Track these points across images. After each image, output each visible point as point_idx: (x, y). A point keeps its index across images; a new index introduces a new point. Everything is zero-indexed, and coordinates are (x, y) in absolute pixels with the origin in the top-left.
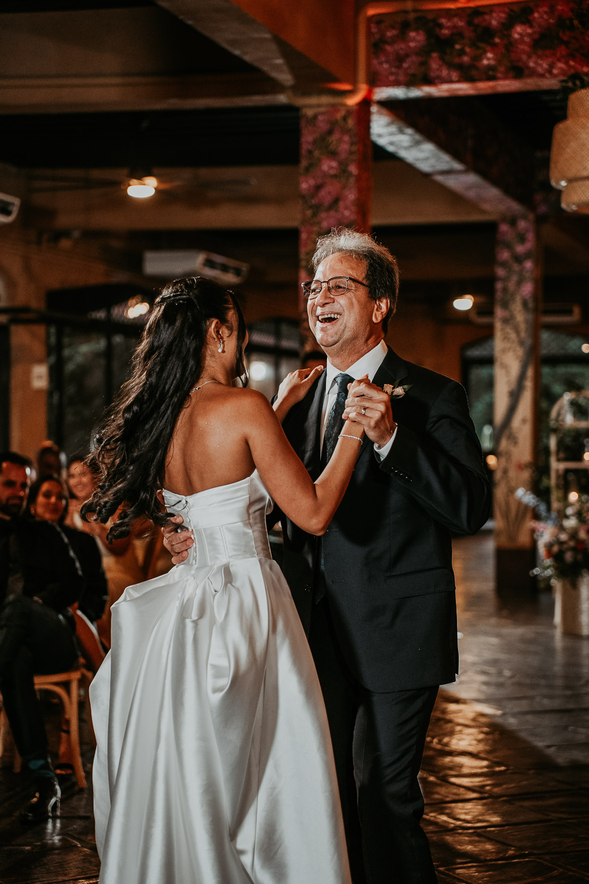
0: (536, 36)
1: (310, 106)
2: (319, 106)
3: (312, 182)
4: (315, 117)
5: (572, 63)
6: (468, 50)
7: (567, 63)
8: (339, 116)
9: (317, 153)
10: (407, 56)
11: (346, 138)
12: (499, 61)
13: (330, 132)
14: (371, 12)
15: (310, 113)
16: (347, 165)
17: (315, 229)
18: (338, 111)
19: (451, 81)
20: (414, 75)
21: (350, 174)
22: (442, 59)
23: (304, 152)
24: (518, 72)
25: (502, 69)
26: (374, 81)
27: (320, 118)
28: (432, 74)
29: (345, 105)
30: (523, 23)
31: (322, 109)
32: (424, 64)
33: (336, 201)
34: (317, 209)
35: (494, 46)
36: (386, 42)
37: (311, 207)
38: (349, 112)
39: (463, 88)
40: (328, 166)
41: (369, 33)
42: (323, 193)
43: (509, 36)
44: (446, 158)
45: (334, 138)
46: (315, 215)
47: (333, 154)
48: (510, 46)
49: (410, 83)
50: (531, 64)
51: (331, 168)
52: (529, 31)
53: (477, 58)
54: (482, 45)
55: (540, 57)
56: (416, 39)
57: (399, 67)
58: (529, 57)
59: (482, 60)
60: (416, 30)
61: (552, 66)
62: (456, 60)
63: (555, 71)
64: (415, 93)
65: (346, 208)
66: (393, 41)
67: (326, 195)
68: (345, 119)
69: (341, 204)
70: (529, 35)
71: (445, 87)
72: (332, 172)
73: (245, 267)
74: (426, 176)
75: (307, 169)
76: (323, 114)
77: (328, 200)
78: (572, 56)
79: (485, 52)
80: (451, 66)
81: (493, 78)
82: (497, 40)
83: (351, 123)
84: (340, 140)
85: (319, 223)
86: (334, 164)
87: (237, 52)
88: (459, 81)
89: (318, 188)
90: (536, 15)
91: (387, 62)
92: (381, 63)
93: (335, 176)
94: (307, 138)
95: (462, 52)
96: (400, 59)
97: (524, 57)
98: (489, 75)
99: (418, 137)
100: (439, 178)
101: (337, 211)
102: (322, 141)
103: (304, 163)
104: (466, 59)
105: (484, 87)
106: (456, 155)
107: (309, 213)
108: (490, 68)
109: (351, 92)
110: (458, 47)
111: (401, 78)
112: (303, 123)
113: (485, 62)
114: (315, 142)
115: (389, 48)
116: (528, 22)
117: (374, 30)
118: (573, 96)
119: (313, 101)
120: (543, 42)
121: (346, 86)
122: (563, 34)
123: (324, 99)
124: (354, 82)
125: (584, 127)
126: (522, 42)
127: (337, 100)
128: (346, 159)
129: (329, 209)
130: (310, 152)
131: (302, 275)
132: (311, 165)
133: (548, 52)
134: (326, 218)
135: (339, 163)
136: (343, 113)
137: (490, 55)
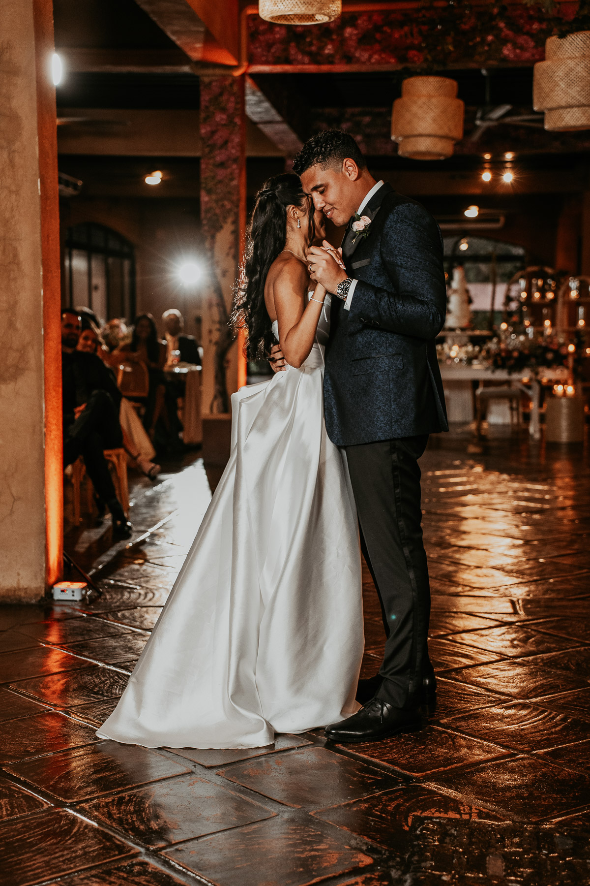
0: (360, 36)
1: (208, 76)
2: (214, 75)
3: (209, 129)
4: (210, 83)
5: (383, 56)
6: (315, 42)
7: (380, 55)
8: (227, 83)
9: (212, 109)
10: (273, 44)
11: (232, 99)
12: (336, 52)
13: (221, 94)
14: (249, 12)
15: (206, 80)
16: (233, 118)
17: (211, 161)
18: (227, 79)
19: (304, 64)
20: (279, 57)
21: (235, 124)
22: (298, 47)
23: (202, 107)
24: (349, 59)
25: (338, 57)
26: (252, 61)
27: (214, 84)
28: (292, 57)
29: (232, 76)
30: (351, 26)
31: (215, 78)
32: (286, 50)
33: (226, 142)
34: (212, 147)
35: (332, 41)
36: (259, 34)
37: (208, 146)
38: (235, 81)
39: (312, 68)
40: (220, 117)
41: (248, 28)
42: (216, 137)
43: (342, 34)
44: (273, 112)
45: (224, 98)
46: (211, 152)
47: (223, 110)
48: (343, 41)
49: (276, 62)
50: (357, 55)
51: (222, 119)
52: (355, 32)
53: (322, 48)
54: (325, 39)
55: (362, 50)
56: (281, 33)
57: (269, 51)
58: (356, 50)
59: (324, 50)
61: (370, 57)
62: (308, 49)
63: (373, 60)
64: (278, 69)
65: (233, 148)
66: (265, 33)
67: (219, 138)
68: (231, 85)
69: (230, 145)
70: (356, 35)
71: (300, 67)
72: (223, 122)
73: (80, 183)
74: (255, 124)
75: (205, 119)
76: (216, 81)
77: (220, 142)
78: (383, 51)
79: (326, 45)
80: (304, 53)
81: (331, 63)
82: (334, 37)
83: (235, 88)
84: (228, 100)
85: (214, 158)
86: (224, 117)
87: (174, 38)
88: (309, 64)
89: (213, 133)
90: (359, 22)
91: (260, 47)
92: (256, 48)
93: (224, 125)
94: (205, 98)
95: (311, 44)
96: (269, 46)
97: (352, 50)
98: (330, 60)
99: (262, 98)
100: (261, 126)
101: (227, 149)
102: (216, 100)
103: (203, 115)
104: (314, 48)
105: (325, 68)
106: (279, 111)
107: (207, 150)
108: (330, 55)
109: (237, 67)
110: (308, 40)
111: (270, 59)
112: (202, 88)
113: (327, 51)
114: (210, 101)
115: (262, 38)
116: (354, 26)
117: (251, 25)
118: (405, 82)
119: (210, 71)
120: (365, 40)
121: (233, 62)
122: (378, 36)
123: (218, 72)
124: (238, 58)
125: (415, 102)
126: (351, 39)
127: (227, 72)
128: (233, 113)
129: (221, 147)
130: (207, 107)
131: (203, 193)
132: (208, 117)
133: (368, 47)
134: (220, 154)
135: (228, 116)
136: (230, 81)
137: (330, 47)
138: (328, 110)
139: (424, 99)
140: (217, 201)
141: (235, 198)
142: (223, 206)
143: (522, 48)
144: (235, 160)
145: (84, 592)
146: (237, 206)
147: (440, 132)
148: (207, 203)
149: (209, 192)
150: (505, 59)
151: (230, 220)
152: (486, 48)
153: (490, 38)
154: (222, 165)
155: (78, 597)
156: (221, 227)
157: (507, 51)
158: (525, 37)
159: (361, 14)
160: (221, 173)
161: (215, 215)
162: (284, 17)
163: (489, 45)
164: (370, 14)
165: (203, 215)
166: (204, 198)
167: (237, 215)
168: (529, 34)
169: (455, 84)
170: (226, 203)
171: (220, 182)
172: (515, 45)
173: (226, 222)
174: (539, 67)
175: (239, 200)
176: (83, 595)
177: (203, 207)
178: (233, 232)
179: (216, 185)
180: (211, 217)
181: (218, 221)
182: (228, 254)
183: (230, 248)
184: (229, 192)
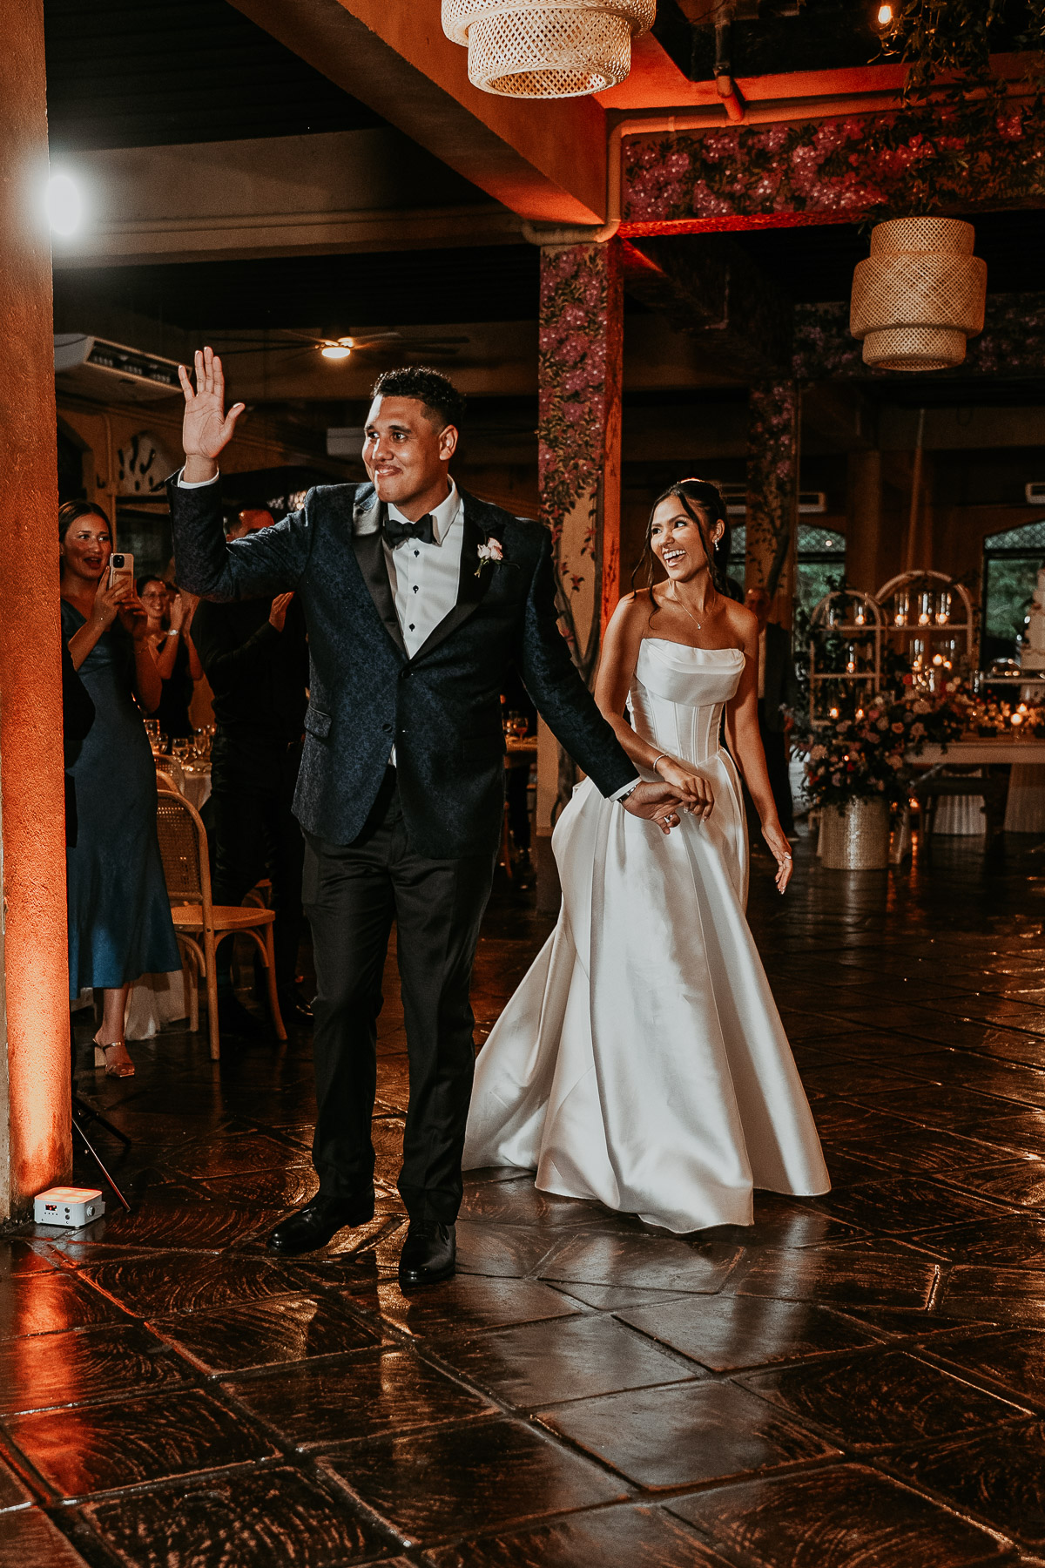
0: (821, 161)
1: (553, 245)
2: (563, 243)
3: (554, 335)
4: (558, 257)
5: (862, 192)
6: (740, 176)
7: (856, 192)
8: (587, 255)
9: (559, 301)
10: (667, 183)
11: (595, 283)
12: (778, 191)
13: (576, 276)
14: (626, 131)
15: (551, 252)
16: (595, 315)
17: (558, 391)
18: (587, 250)
19: (720, 215)
20: (676, 206)
21: (600, 325)
22: (708, 186)
23: (545, 300)
24: (799, 202)
25: (780, 199)
26: (628, 215)
27: (564, 258)
28: (698, 205)
29: (595, 243)
30: (804, 145)
31: (566, 248)
32: (688, 193)
33: (583, 357)
34: (560, 367)
35: (771, 172)
36: (641, 168)
37: (551, 366)
38: (599, 251)
39: (736, 222)
40: (574, 315)
41: (623, 157)
42: (566, 348)
43: (789, 160)
45: (581, 281)
46: (556, 374)
47: (579, 302)
48: (790, 172)
49: (673, 214)
50: (815, 193)
51: (576, 318)
52: (813, 154)
53: (750, 186)
54: (756, 171)
55: (824, 186)
56: (679, 163)
57: (658, 197)
58: (813, 186)
59: (756, 189)
60: (678, 152)
61: (839, 196)
62: (728, 188)
63: (843, 203)
64: (676, 226)
66: (652, 165)
67: (571, 350)
68: (592, 259)
69: (589, 361)
70: (813, 159)
71: (713, 221)
72: (579, 323)
75: (548, 320)
76: (567, 253)
77: (572, 357)
78: (862, 184)
79: (761, 179)
80: (719, 195)
81: (771, 211)
82: (775, 165)
83: (600, 264)
84: (587, 285)
85: (562, 384)
86: (580, 313)
88: (729, 214)
89: (561, 342)
90: (821, 135)
91: (644, 191)
92: (637, 193)
93: (581, 328)
94: (548, 283)
95: (733, 179)
96: (660, 188)
97: (807, 186)
98: (765, 206)
101: (584, 370)
102: (566, 285)
103: (543, 314)
104: (738, 187)
105: (756, 221)
107: (551, 372)
108: (766, 198)
109: (602, 227)
110: (728, 172)
111: (662, 209)
112: (543, 265)
113: (761, 191)
114: (557, 288)
115: (646, 174)
116: (812, 144)
117: (629, 153)
118: (875, 230)
119: (556, 237)
120: (829, 167)
121: (595, 220)
122: (853, 159)
123: (570, 236)
124: (605, 215)
126: (806, 167)
127: (585, 237)
128: (595, 307)
129: (575, 367)
130: (551, 299)
131: (542, 447)
132: (553, 315)
133: (834, 179)
134: (571, 378)
135: (587, 313)
136: (591, 252)
137: (766, 183)
140: (565, 460)
141: (596, 453)
142: (576, 466)
144: (597, 388)
146: (601, 467)
148: (548, 462)
149: (553, 444)
151: (588, 491)
154: (575, 396)
155: (77, 1220)
156: (573, 505)
159: (823, 121)
160: (574, 411)
161: (563, 483)
164: (838, 121)
165: (542, 485)
166: (545, 454)
167: (600, 482)
169: (970, 229)
170: (581, 462)
171: (571, 426)
173: (580, 496)
175: (604, 456)
177: (543, 471)
178: (591, 513)
179: (564, 432)
180: (555, 488)
181: (569, 495)
182: (583, 551)
183: (587, 540)
184: (587, 443)
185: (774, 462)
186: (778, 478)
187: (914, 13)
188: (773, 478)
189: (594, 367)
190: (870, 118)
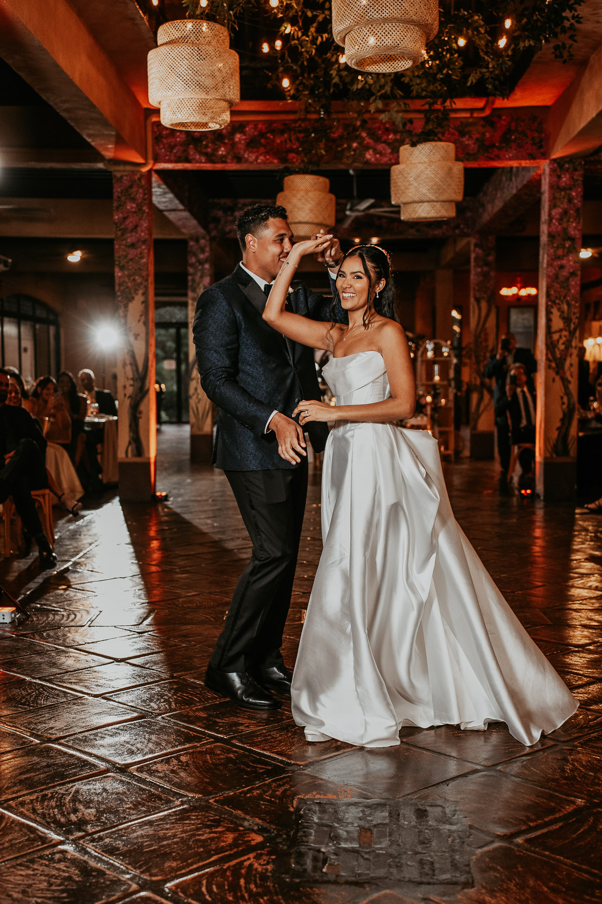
0: (248, 141)
1: (119, 171)
2: (124, 171)
3: (121, 215)
4: (122, 177)
5: (268, 157)
6: (210, 145)
7: (265, 156)
8: (136, 177)
9: (123, 198)
10: (175, 146)
11: (141, 191)
12: (228, 153)
13: (131, 187)
14: (154, 119)
15: (118, 175)
16: (142, 206)
17: (124, 242)
19: (201, 162)
20: (180, 157)
21: (144, 212)
22: (195, 149)
23: (115, 198)
24: (239, 159)
25: (230, 157)
26: (157, 160)
27: (125, 178)
28: (191, 157)
29: (141, 172)
30: (240, 133)
31: (126, 173)
32: (185, 151)
33: (136, 227)
34: (124, 231)
35: (225, 144)
36: (162, 137)
37: (120, 230)
38: (142, 176)
39: (208, 166)
40: (130, 206)
41: (153, 132)
42: (128, 222)
43: (233, 139)
44: (177, 202)
45: (134, 190)
46: (123, 234)
47: (133, 200)
48: (234, 145)
49: (177, 161)
50: (246, 156)
51: (132, 208)
52: (244, 137)
54: (218, 143)
55: (250, 152)
56: (181, 137)
57: (171, 152)
58: (245, 152)
59: (218, 151)
61: (257, 158)
62: (204, 150)
63: (259, 161)
64: (179, 166)
65: (142, 231)
66: (167, 137)
67: (130, 223)
68: (139, 179)
69: (139, 229)
70: (244, 140)
71: (198, 165)
72: (133, 210)
74: (161, 211)
75: (118, 208)
76: (126, 176)
77: (131, 226)
78: (267, 153)
79: (220, 147)
80: (201, 153)
81: (225, 162)
82: (226, 141)
83: (143, 182)
84: (137, 192)
85: (126, 239)
86: (134, 205)
87: (89, 140)
88: (205, 162)
89: (125, 219)
90: (247, 129)
91: (164, 148)
92: (161, 149)
93: (134, 212)
94: (117, 190)
95: (207, 146)
96: (171, 148)
97: (242, 152)
98: (223, 160)
99: (167, 190)
100: (166, 213)
101: (137, 233)
102: (126, 191)
103: (115, 204)
104: (209, 150)
105: (219, 166)
106: (182, 202)
107: (119, 233)
108: (223, 156)
109: (144, 164)
110: (204, 143)
111: (172, 158)
112: (114, 181)
113: (220, 153)
114: (122, 192)
115: (165, 141)
116: (243, 132)
117: (156, 130)
118: (286, 179)
119: (121, 168)
120: (252, 144)
121: (142, 161)
122: (263, 141)
123: (128, 168)
124: (146, 158)
125: (295, 196)
126: (240, 143)
127: (136, 169)
128: (141, 202)
129: (132, 231)
130: (119, 197)
131: (117, 270)
132: (120, 205)
133: (255, 150)
134: (131, 236)
135: (137, 205)
136: (138, 176)
137: (223, 149)
138: (223, 201)
139: (302, 193)
140: (129, 276)
141: (144, 273)
142: (134, 280)
143: (381, 154)
144: (144, 242)
145: (13, 615)
146: (147, 280)
147: (316, 221)
148: (120, 277)
149: (122, 268)
150: (367, 162)
151: (140, 292)
152: (352, 153)
153: (355, 145)
154: (133, 245)
155: (8, 620)
156: (133, 298)
157: (369, 156)
158: (384, 145)
159: (248, 123)
160: (132, 253)
161: (127, 287)
162: (182, 124)
163: (354, 150)
164: (255, 123)
165: (117, 288)
166: (118, 273)
167: (146, 288)
168: (385, 142)
169: (327, 181)
170: (137, 278)
171: (131, 260)
172: (376, 151)
173: (137, 294)
174: (395, 169)
175: (148, 275)
176: (12, 618)
177: (117, 281)
178: (143, 302)
179: (128, 262)
180: (124, 290)
181: (130, 293)
182: (139, 321)
183: (141, 316)
184: (139, 269)
185: (201, 277)
186: (204, 285)
187: (299, 84)
188: (201, 285)
189: (142, 232)
190: (270, 123)
